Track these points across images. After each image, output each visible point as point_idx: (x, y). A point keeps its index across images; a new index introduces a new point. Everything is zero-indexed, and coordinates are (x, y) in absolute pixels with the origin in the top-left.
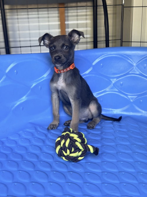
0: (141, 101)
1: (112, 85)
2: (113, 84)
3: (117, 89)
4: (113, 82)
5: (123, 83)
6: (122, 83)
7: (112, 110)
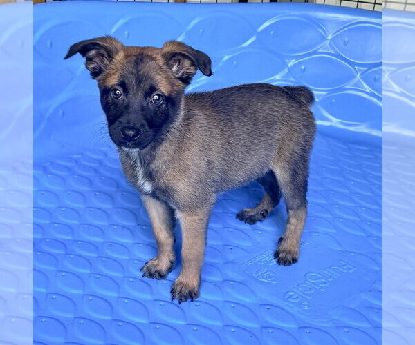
0: (333, 101)
2: (289, 69)
5: (305, 69)
6: (303, 67)
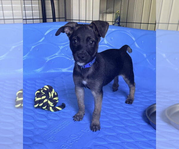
1: (60, 51)
3: (64, 54)
4: (61, 48)
5: (67, 49)
7: (61, 70)
